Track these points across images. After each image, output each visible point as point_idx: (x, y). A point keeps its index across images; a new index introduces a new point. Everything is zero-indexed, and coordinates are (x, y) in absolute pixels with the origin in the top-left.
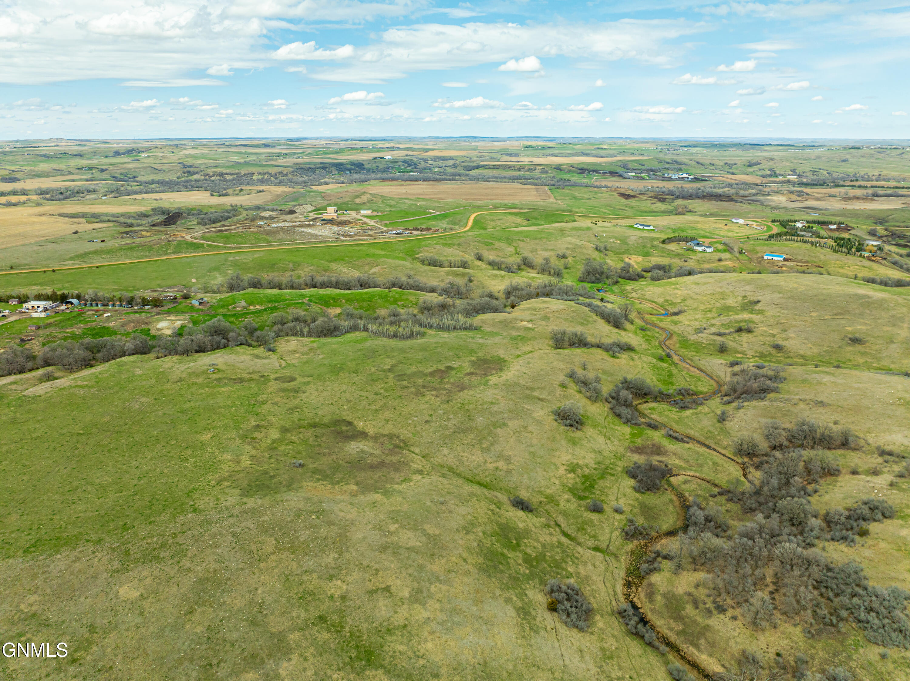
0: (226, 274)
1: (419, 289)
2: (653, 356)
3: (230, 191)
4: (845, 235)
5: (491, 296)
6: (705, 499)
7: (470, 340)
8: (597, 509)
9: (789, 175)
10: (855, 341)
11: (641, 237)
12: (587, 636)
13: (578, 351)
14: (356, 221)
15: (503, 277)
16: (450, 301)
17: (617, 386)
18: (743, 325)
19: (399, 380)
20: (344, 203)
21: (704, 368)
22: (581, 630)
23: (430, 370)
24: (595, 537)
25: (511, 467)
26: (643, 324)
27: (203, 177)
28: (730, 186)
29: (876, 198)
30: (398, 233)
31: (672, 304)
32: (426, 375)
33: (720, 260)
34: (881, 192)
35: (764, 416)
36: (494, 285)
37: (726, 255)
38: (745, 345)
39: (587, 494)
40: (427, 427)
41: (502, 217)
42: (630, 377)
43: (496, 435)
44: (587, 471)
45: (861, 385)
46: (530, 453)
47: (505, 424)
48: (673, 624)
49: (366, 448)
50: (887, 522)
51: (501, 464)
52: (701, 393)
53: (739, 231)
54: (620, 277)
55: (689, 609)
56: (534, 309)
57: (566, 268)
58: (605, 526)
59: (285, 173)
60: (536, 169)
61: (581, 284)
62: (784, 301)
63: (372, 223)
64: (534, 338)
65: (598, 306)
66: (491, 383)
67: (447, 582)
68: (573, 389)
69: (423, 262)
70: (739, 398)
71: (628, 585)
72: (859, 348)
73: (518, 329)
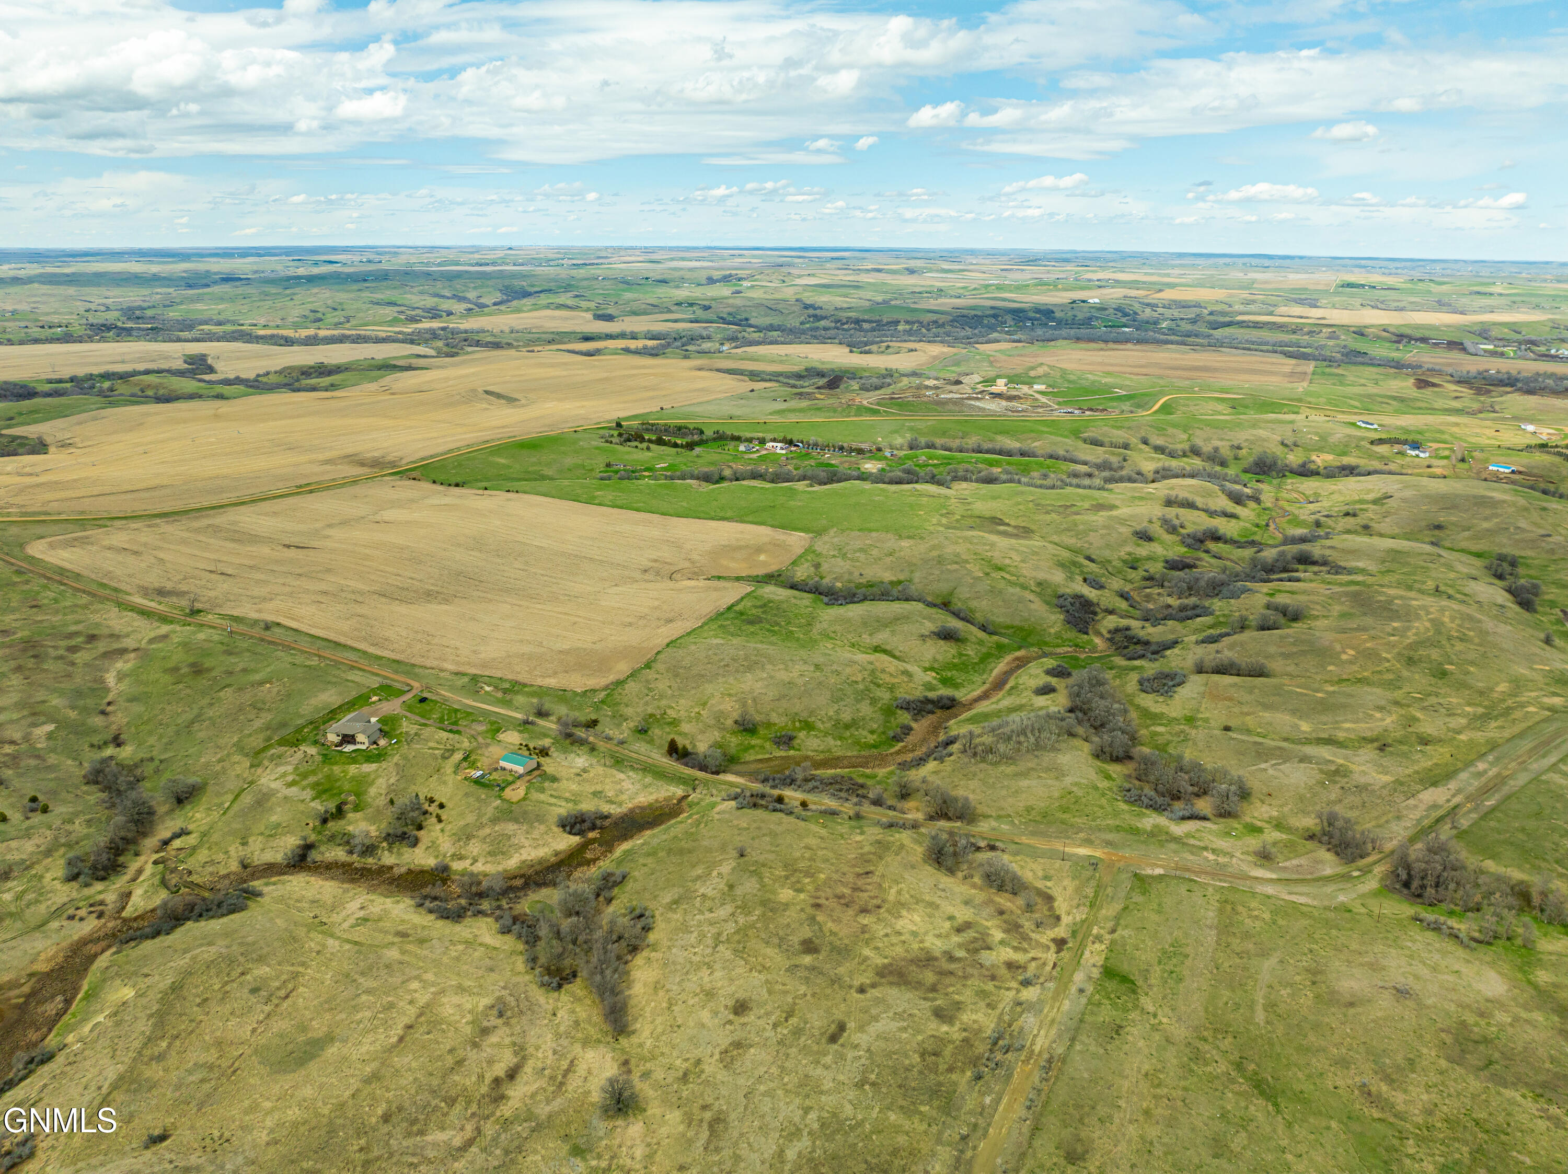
0: (904, 437)
1: (1072, 461)
2: (1252, 523)
3: (874, 348)
5: (1138, 472)
7: (1099, 495)
11: (1353, 435)
13: (1184, 510)
14: (1026, 397)
15: (1161, 459)
16: (1096, 472)
17: (1198, 531)
19: (1035, 506)
20: (1016, 375)
23: (1059, 504)
25: (1091, 546)
30: (1070, 413)
33: (1429, 467)
36: (1148, 465)
37: (1441, 462)
38: (1341, 524)
42: (1216, 529)
46: (1106, 544)
49: (1008, 529)
51: (1085, 545)
54: (1290, 472)
57: (1235, 458)
59: (940, 322)
60: (1320, 333)
63: (1044, 400)
64: (1152, 499)
65: (1234, 489)
66: (1100, 514)
68: (1157, 524)
69: (1085, 441)
73: (1142, 493)
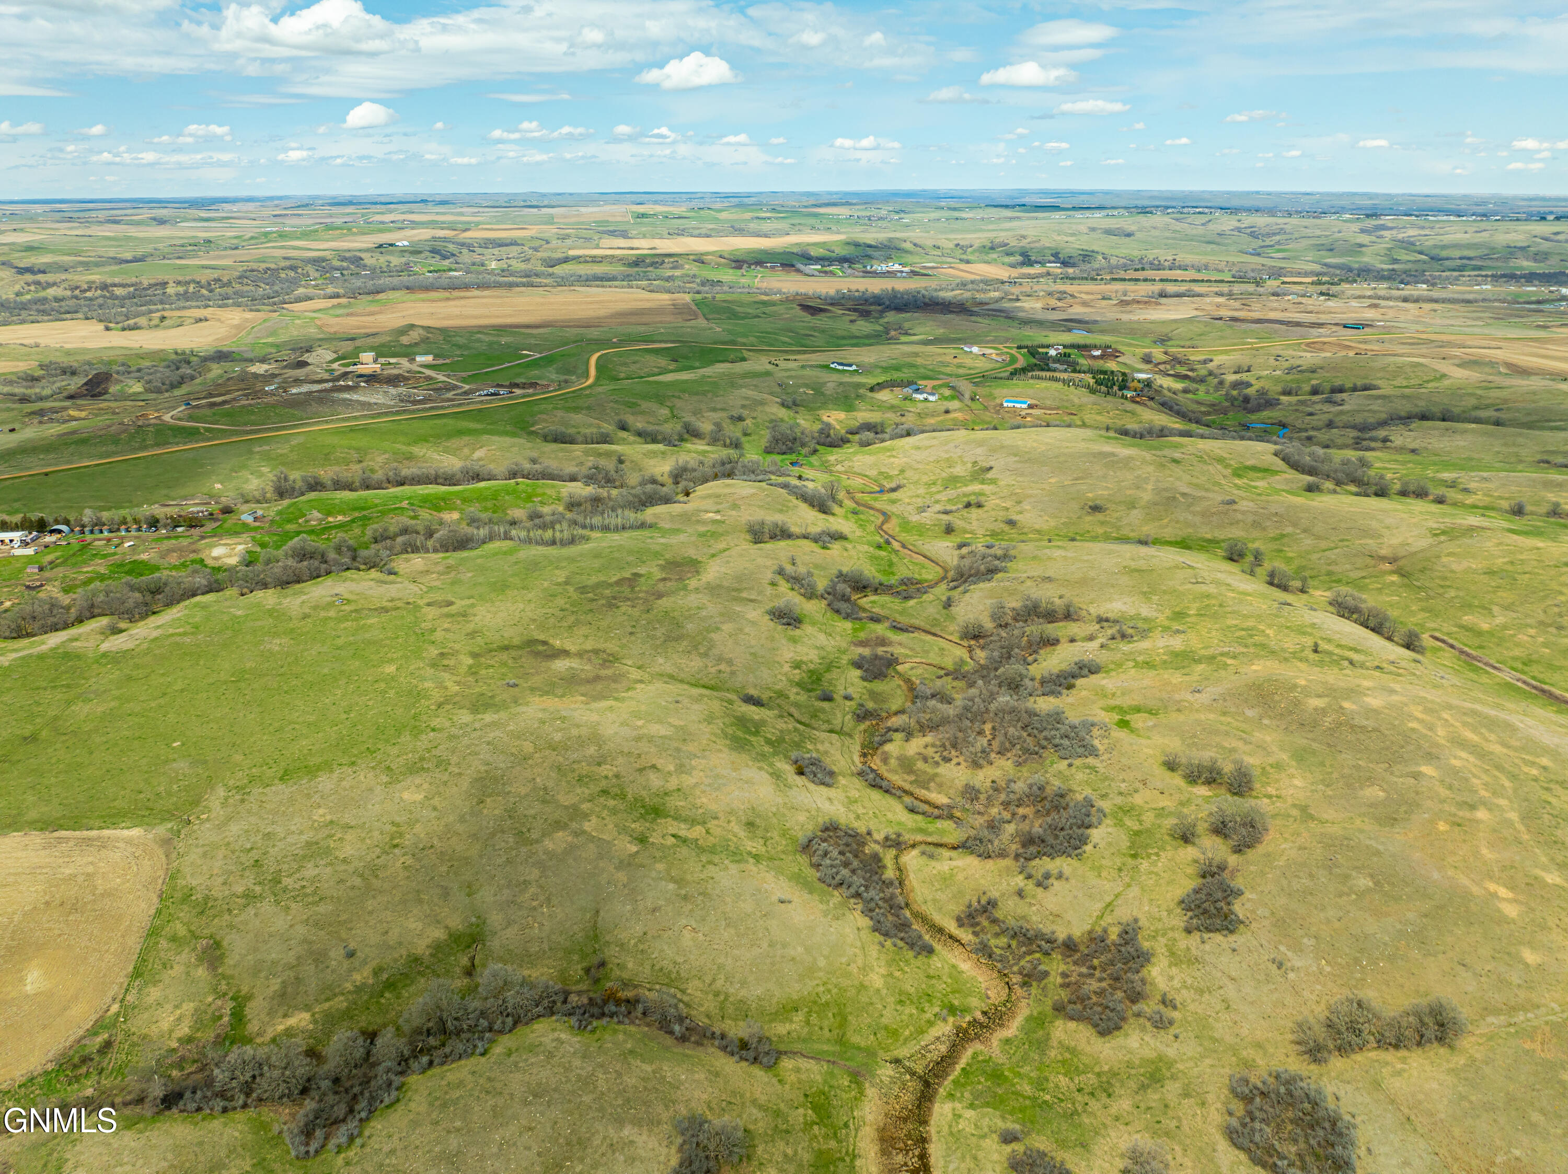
1: (552, 477)
2: (869, 544)
3: (142, 321)
4: (1111, 365)
5: (654, 481)
6: (932, 680)
7: (649, 541)
8: (828, 698)
9: (1050, 262)
10: (1096, 509)
11: (841, 383)
12: (833, 790)
13: (783, 544)
14: (414, 376)
15: (663, 453)
16: (603, 493)
17: (832, 581)
18: (973, 499)
19: (582, 593)
20: (383, 345)
21: (928, 554)
22: (828, 785)
23: (614, 579)
24: (828, 722)
25: (734, 668)
26: (854, 505)
27: (69, 293)
28: (963, 285)
29: (1163, 300)
30: (492, 394)
31: (888, 477)
32: (611, 585)
33: (947, 412)
34: (1171, 288)
35: (991, 598)
36: (655, 466)
37: (954, 404)
38: (975, 523)
39: (815, 686)
40: (633, 638)
41: (637, 358)
42: (845, 570)
43: (711, 640)
44: (812, 666)
45: (1090, 557)
46: (751, 654)
47: (718, 629)
48: (906, 777)
49: (573, 665)
50: (1094, 676)
51: (723, 667)
52: (926, 581)
53: (972, 365)
54: (818, 443)
55: (920, 765)
56: (718, 496)
57: (746, 434)
58: (837, 712)
59: (225, 280)
60: (663, 262)
61: (769, 458)
62: (1019, 465)
63: (441, 378)
64: (727, 533)
65: (797, 487)
66: (690, 588)
67: (704, 757)
68: (784, 586)
69: (546, 438)
70: (965, 582)
71: (864, 755)
72: (1100, 516)
73: (704, 523)
